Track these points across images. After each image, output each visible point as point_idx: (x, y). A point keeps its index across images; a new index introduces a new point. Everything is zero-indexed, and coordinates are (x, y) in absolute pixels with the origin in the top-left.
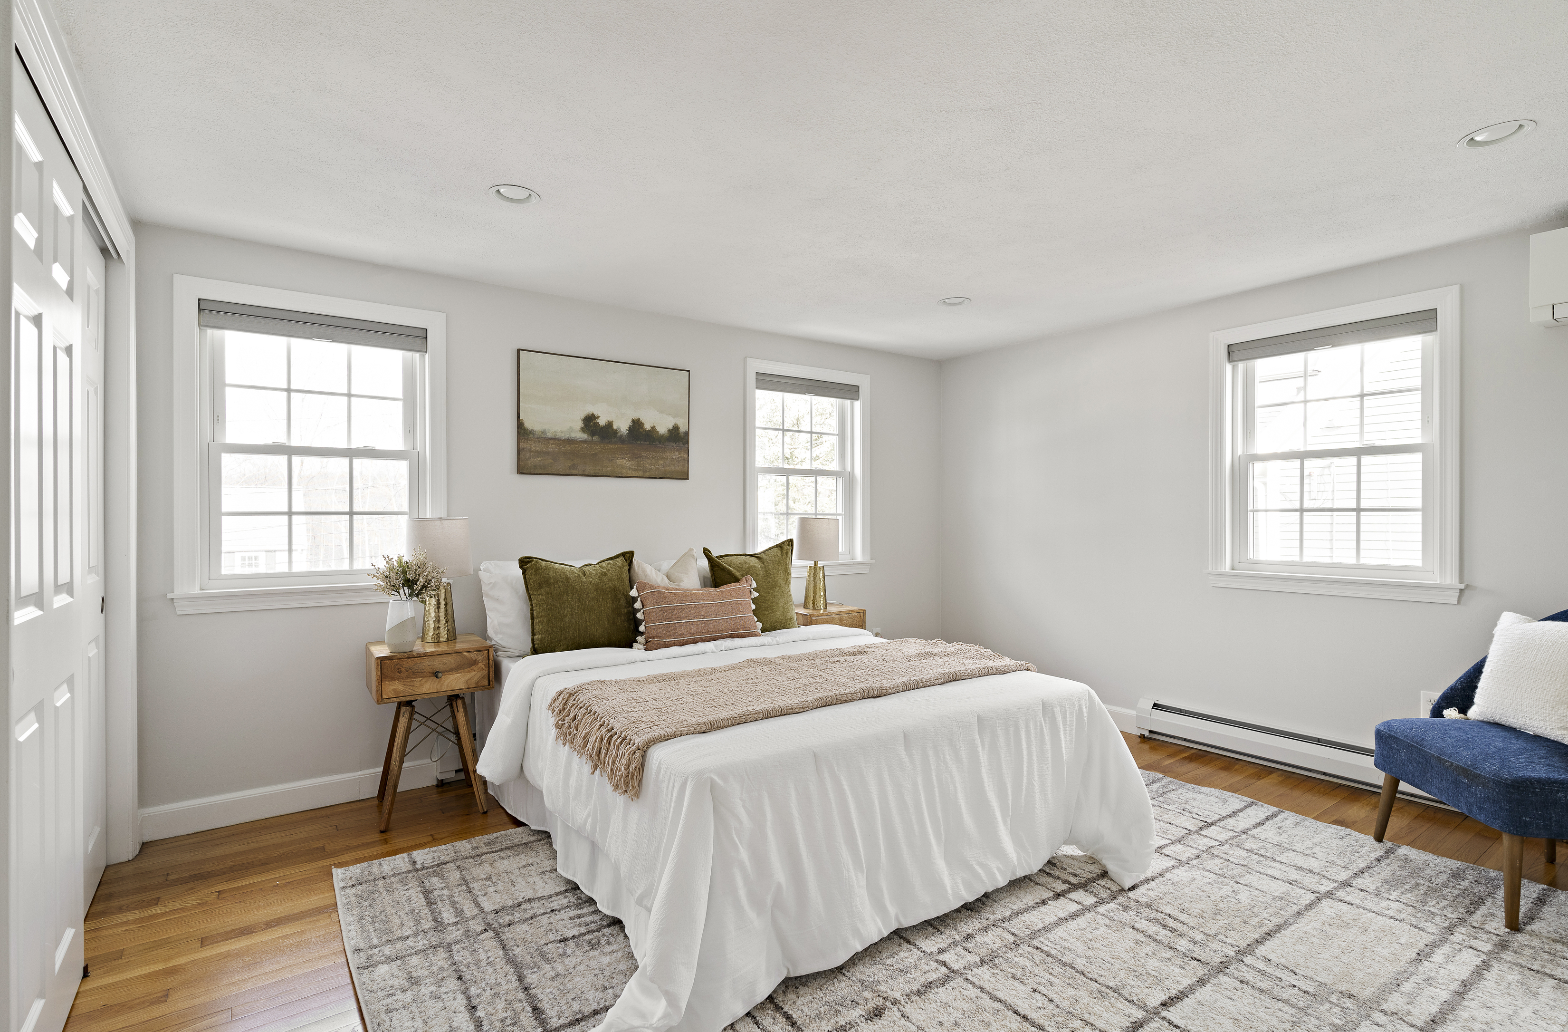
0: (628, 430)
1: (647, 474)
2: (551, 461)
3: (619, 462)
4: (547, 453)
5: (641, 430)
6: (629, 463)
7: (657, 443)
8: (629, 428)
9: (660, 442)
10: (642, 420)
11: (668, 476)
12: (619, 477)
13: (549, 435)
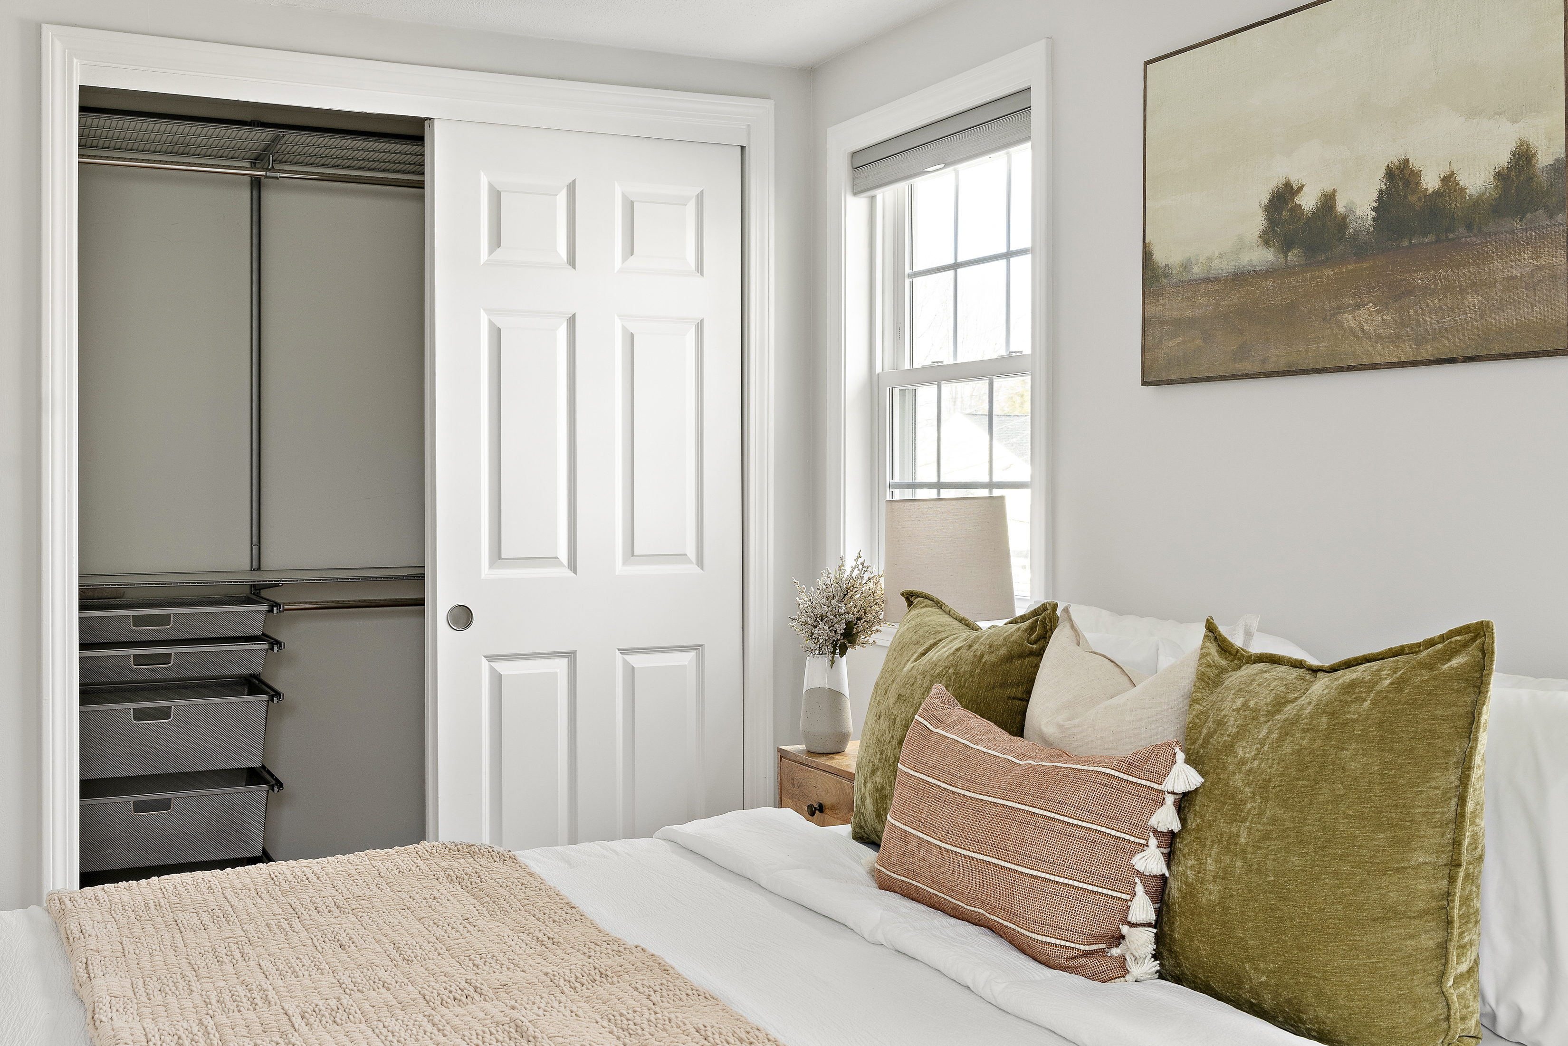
0: (1376, 209)
1: (1428, 352)
2: (1199, 342)
3: (1349, 319)
4: (1192, 322)
5: (1412, 199)
6: (1377, 320)
7: (1461, 230)
8: (1379, 199)
9: (1469, 227)
10: (1416, 164)
11: (1496, 349)
12: (1350, 369)
13: (1197, 271)
